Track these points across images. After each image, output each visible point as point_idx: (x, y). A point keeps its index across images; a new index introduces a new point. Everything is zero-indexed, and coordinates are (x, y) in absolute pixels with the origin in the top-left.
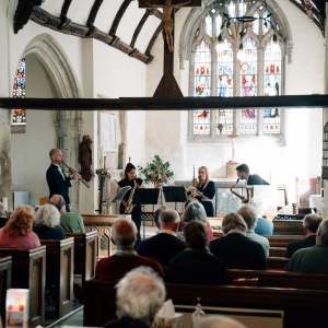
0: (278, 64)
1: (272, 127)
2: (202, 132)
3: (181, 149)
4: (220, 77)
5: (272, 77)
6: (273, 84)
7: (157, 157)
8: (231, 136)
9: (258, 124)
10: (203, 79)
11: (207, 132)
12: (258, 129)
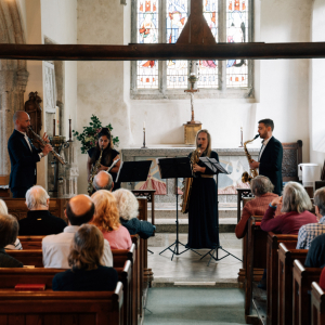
1: (237, 79)
2: (148, 86)
3: (124, 107)
4: (171, 14)
5: (236, 15)
6: (238, 25)
7: (94, 118)
8: (188, 91)
9: (220, 76)
10: (149, 17)
11: (155, 85)
12: (220, 81)
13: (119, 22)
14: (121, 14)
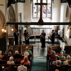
0: (50, 3)
1: (49, 16)
3: (31, 20)
5: (49, 5)
6: (49, 7)
11: (36, 16)
12: (46, 16)
13: (30, 7)
14: (31, 5)
